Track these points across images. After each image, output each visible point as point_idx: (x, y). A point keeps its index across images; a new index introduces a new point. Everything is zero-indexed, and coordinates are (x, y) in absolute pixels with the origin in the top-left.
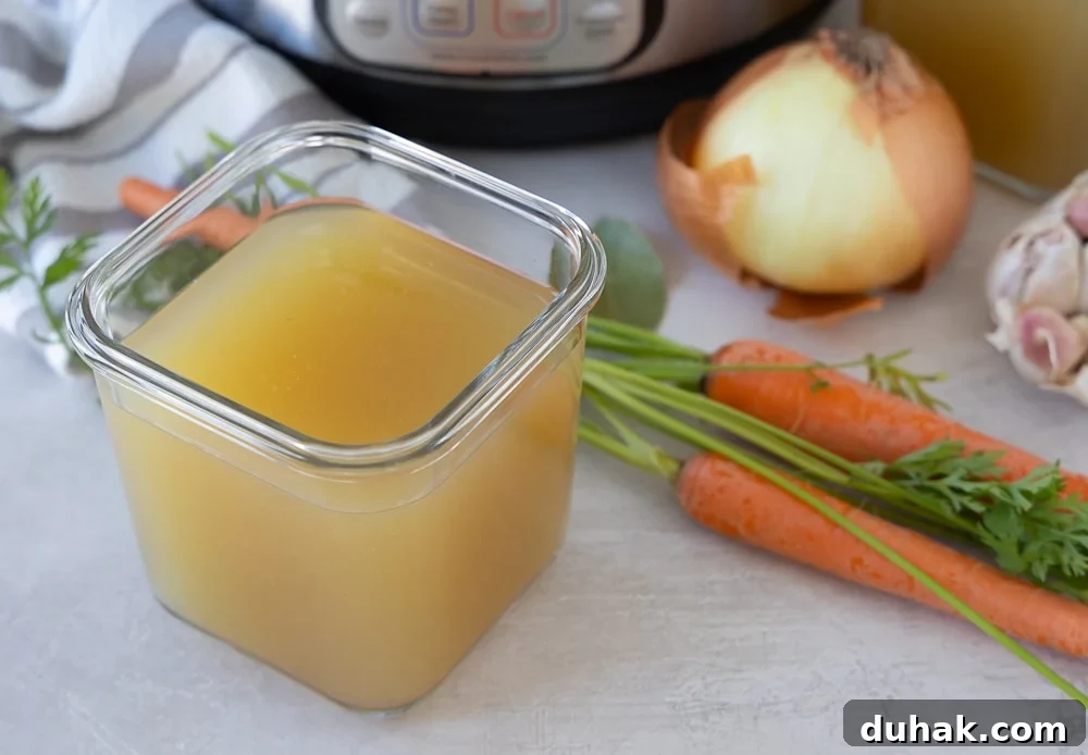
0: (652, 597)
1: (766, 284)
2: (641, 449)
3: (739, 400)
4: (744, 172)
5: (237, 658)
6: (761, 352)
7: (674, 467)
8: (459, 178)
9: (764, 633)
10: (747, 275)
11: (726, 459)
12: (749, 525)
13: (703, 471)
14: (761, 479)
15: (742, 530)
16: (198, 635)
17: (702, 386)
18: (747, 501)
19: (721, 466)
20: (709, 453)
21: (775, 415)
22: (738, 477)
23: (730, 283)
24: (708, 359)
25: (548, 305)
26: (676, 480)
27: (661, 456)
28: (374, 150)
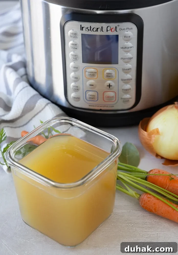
0: (133, 225)
1: (162, 158)
2: (131, 192)
3: (154, 182)
4: (157, 132)
5: (40, 234)
6: (159, 171)
7: (139, 196)
8: (91, 129)
9: (158, 234)
10: (157, 155)
11: (150, 194)
12: (155, 209)
13: (145, 197)
14: (158, 199)
15: (153, 211)
16: (31, 228)
17: (146, 179)
18: (154, 204)
19: (149, 196)
20: (146, 193)
21: (162, 185)
22: (153, 198)
23: (154, 157)
24: (147, 173)
25: (109, 156)
26: (139, 199)
27: (136, 193)
28: (73, 123)
